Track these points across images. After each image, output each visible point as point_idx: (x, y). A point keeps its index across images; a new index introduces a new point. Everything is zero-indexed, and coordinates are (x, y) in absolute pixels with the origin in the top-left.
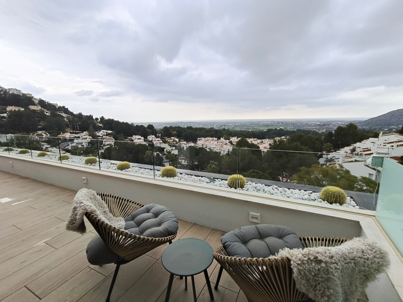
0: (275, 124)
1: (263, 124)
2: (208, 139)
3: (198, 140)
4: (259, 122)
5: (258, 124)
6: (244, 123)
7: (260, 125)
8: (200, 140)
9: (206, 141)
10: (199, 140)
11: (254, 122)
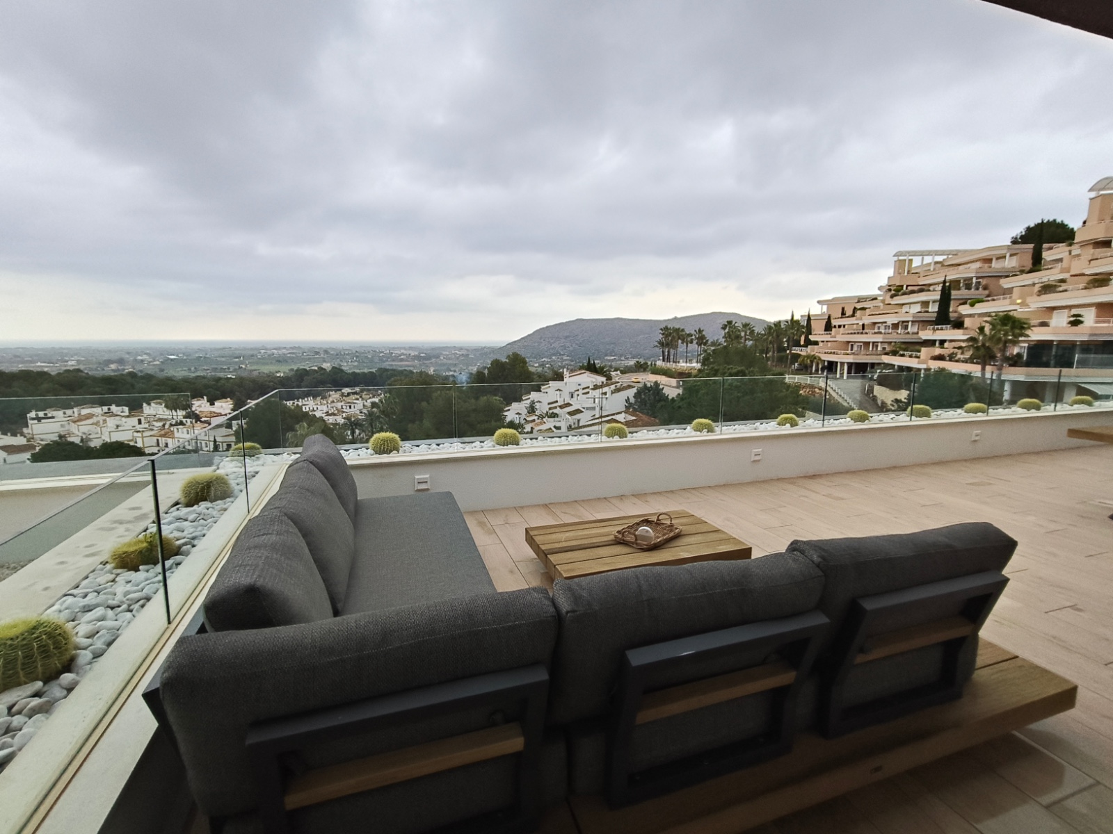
0: (305, 354)
1: (269, 356)
2: (85, 412)
3: (33, 419)
4: (252, 349)
5: (252, 356)
6: (196, 352)
7: (259, 359)
8: (43, 421)
9: (78, 421)
10: (39, 419)
11: (236, 349)
